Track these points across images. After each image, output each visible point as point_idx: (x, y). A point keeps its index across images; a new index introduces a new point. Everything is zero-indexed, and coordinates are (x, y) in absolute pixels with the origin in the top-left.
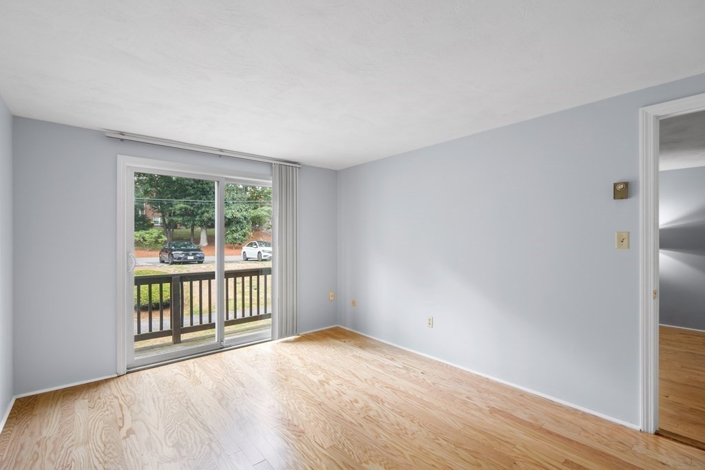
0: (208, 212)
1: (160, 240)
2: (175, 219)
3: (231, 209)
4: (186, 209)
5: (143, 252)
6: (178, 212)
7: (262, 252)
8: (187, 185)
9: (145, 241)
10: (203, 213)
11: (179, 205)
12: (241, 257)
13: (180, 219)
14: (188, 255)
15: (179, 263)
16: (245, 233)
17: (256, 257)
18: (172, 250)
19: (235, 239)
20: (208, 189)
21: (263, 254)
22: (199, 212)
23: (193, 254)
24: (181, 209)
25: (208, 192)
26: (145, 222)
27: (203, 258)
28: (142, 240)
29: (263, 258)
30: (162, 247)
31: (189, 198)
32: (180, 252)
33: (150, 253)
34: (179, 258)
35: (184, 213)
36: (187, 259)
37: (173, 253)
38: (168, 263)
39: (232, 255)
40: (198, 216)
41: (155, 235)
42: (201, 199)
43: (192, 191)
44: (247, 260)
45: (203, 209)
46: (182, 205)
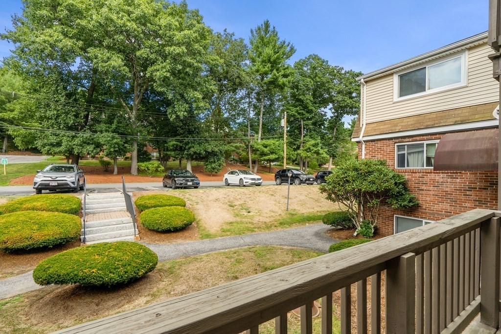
0: (193, 147)
1: (159, 169)
2: (169, 153)
3: (210, 145)
4: (177, 145)
5: (147, 178)
6: (171, 148)
7: (243, 179)
8: (178, 127)
9: (149, 170)
10: (189, 148)
11: (172, 142)
12: (223, 183)
13: (173, 153)
14: (187, 181)
15: (181, 188)
16: (220, 164)
17: (237, 183)
18: (175, 177)
19: (214, 169)
20: (193, 129)
21: (245, 180)
22: (187, 147)
23: (192, 181)
24: (173, 146)
25: (193, 132)
26: (147, 156)
27: (199, 183)
28: (146, 169)
29: (244, 184)
30: (164, 174)
31: (179, 137)
32: (182, 179)
33: (152, 179)
34: (181, 184)
35: (176, 148)
36: (187, 184)
37: (176, 179)
38: (171, 187)
39: (211, 181)
40: (186, 151)
41: (156, 165)
42: (188, 137)
43: (181, 131)
44: (229, 185)
45: (190, 145)
46: (174, 142)
